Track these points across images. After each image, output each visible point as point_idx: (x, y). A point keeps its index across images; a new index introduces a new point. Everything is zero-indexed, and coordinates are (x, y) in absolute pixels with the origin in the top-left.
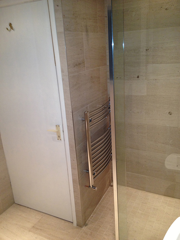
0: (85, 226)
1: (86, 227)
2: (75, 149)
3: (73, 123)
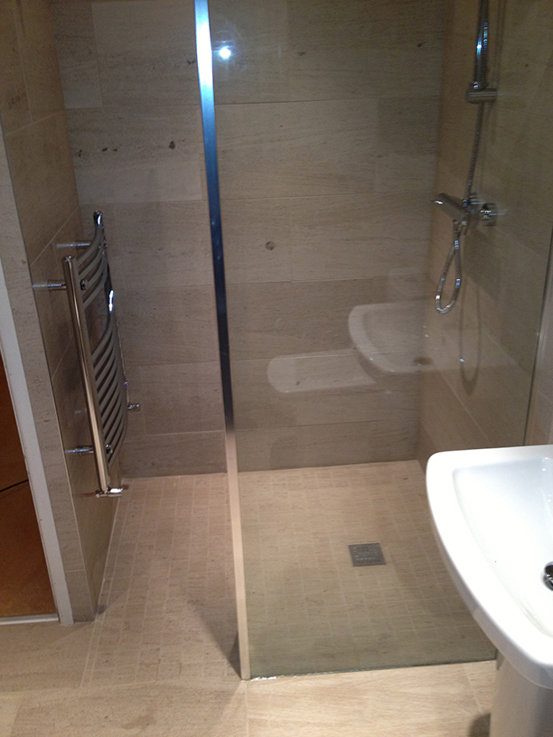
0: (101, 612)
1: (104, 614)
2: (49, 384)
3: (33, 298)
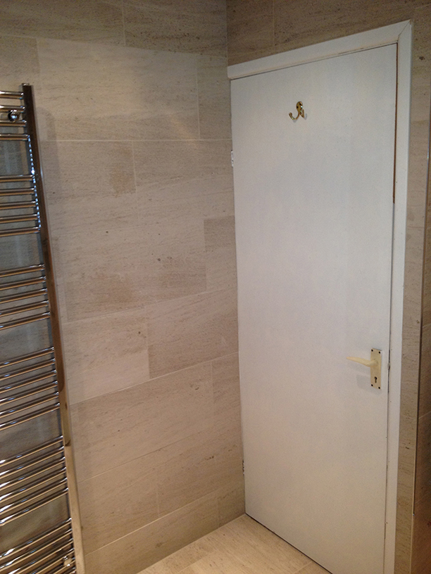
2: (415, 420)
3: (419, 351)
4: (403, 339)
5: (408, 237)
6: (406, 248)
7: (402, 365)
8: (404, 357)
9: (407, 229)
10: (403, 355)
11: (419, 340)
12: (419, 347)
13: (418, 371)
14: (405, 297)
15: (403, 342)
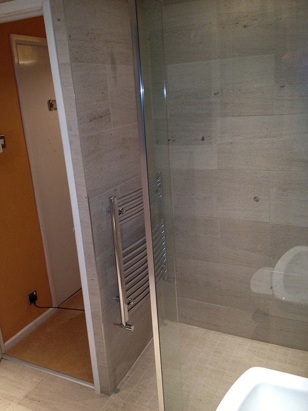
1: (117, 395)
2: (94, 260)
3: (89, 216)
4: (79, 210)
5: (71, 143)
6: (71, 150)
7: (81, 227)
8: (81, 221)
9: (69, 137)
10: (81, 220)
11: (88, 209)
12: (89, 213)
13: (91, 229)
14: (75, 182)
15: (79, 212)
